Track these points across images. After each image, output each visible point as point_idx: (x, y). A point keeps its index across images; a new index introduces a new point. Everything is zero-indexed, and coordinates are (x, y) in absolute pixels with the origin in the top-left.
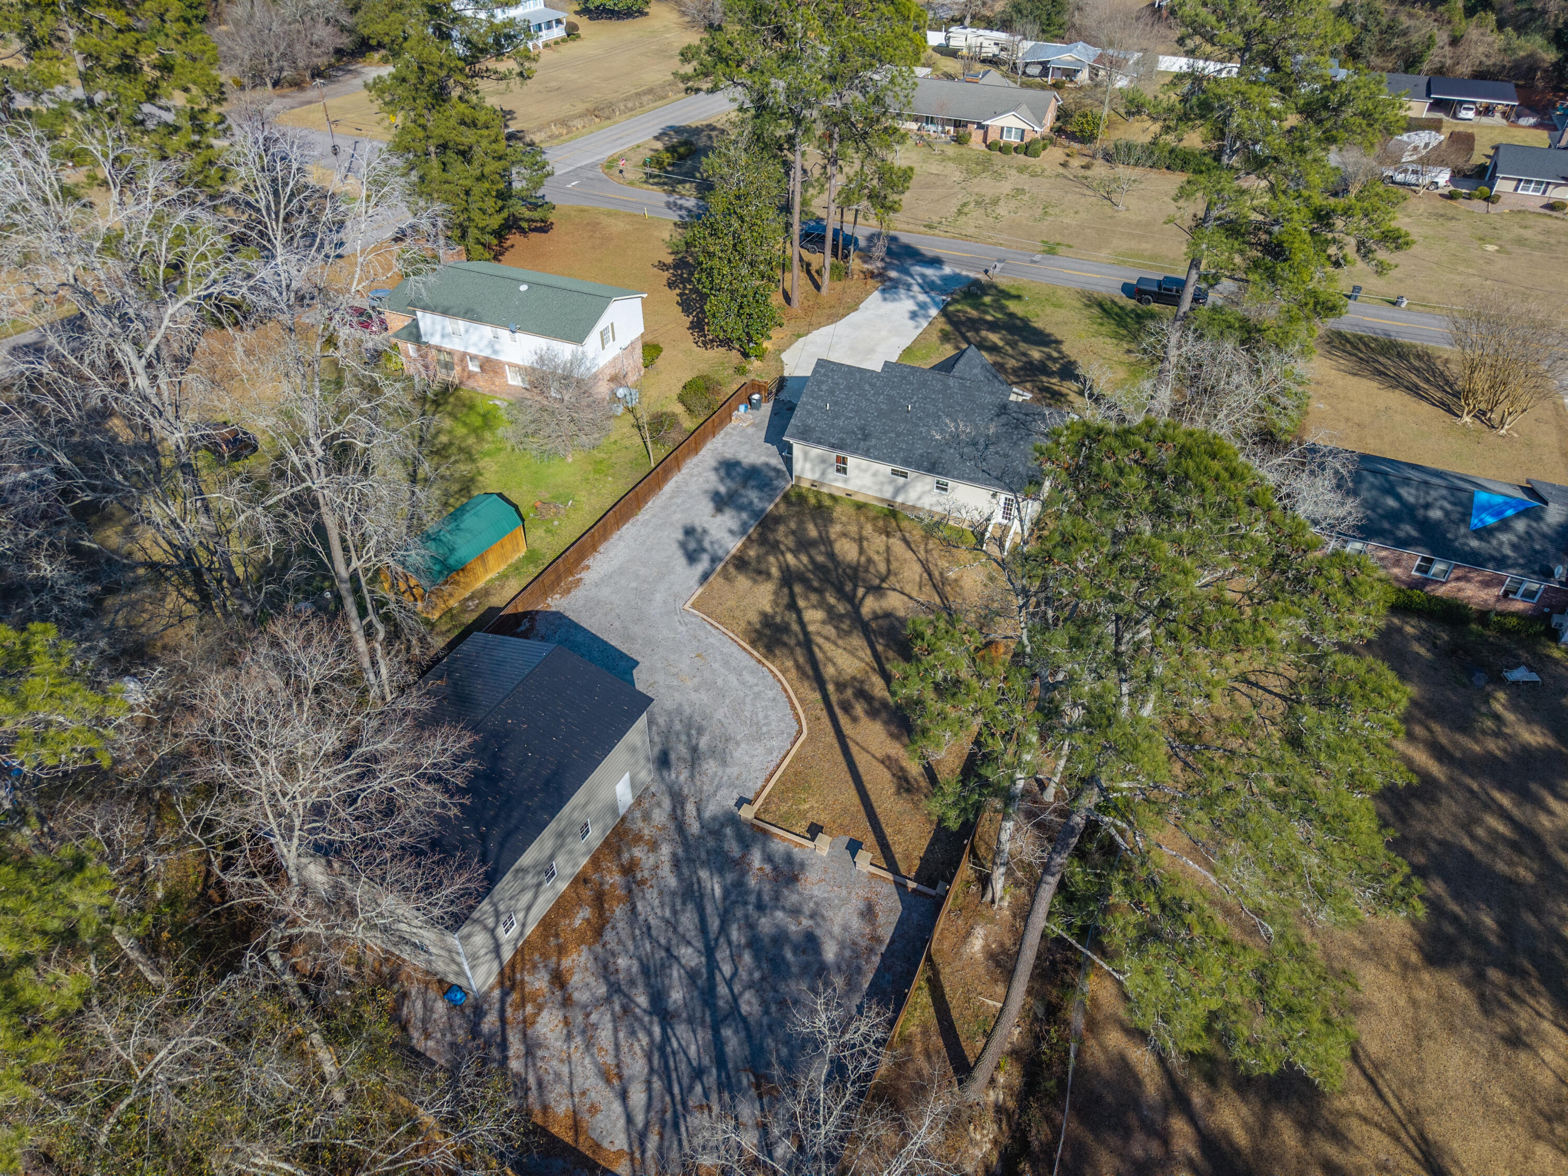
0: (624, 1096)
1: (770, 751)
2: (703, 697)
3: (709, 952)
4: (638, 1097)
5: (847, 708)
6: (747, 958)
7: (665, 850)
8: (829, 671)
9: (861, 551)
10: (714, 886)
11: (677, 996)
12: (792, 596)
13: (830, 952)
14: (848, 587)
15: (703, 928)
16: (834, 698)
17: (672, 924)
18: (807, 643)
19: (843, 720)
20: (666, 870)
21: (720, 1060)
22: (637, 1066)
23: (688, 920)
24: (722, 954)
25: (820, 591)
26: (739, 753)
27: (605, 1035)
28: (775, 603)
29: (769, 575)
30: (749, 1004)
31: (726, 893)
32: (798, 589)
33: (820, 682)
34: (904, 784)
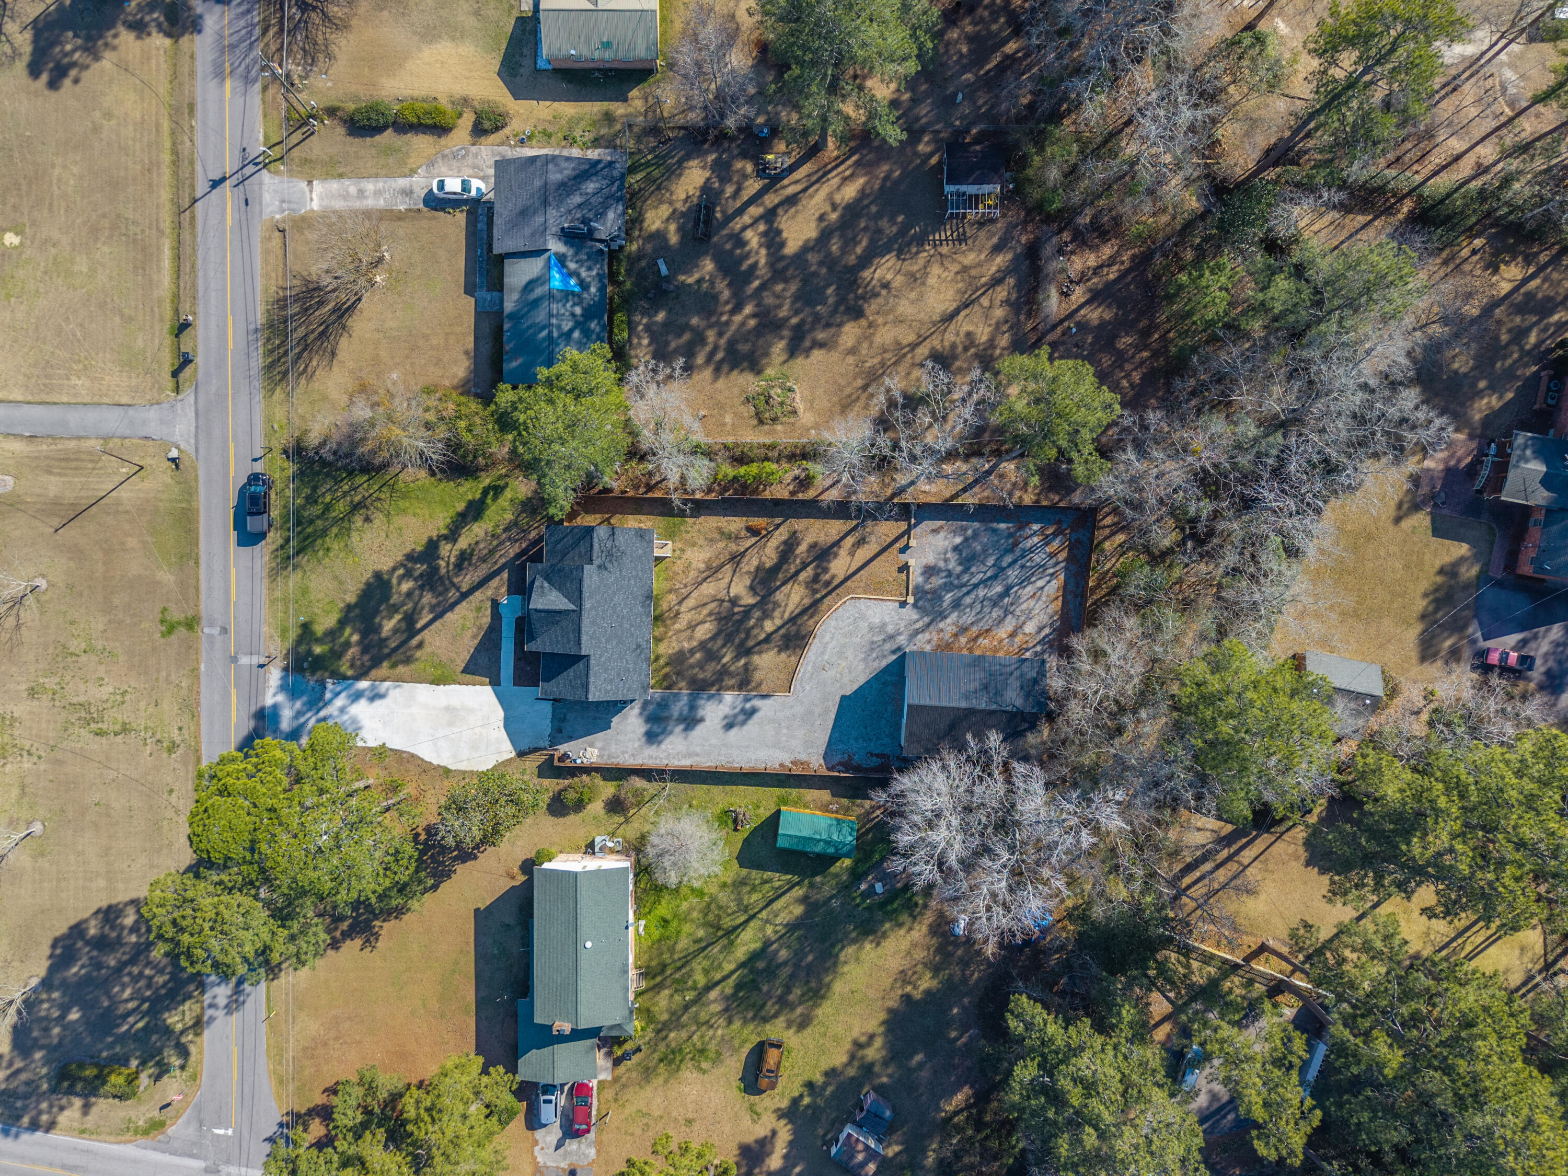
0: (1042, 588)
1: (868, 607)
2: (849, 653)
3: (976, 586)
4: (1040, 583)
5: (828, 583)
6: (973, 569)
7: (941, 625)
8: (807, 601)
9: (703, 622)
10: (948, 597)
11: (999, 589)
12: (759, 643)
13: (958, 540)
14: (737, 617)
15: (968, 593)
16: (824, 592)
17: (971, 606)
18: (793, 620)
19: (836, 582)
20: (949, 621)
21: (1014, 562)
22: (1030, 589)
23: (968, 600)
24: (975, 580)
25: (748, 632)
26: (877, 620)
27: (1024, 606)
28: (768, 650)
29: (746, 664)
30: (990, 561)
31: (948, 591)
32: (751, 643)
33: (816, 604)
34: (861, 542)
